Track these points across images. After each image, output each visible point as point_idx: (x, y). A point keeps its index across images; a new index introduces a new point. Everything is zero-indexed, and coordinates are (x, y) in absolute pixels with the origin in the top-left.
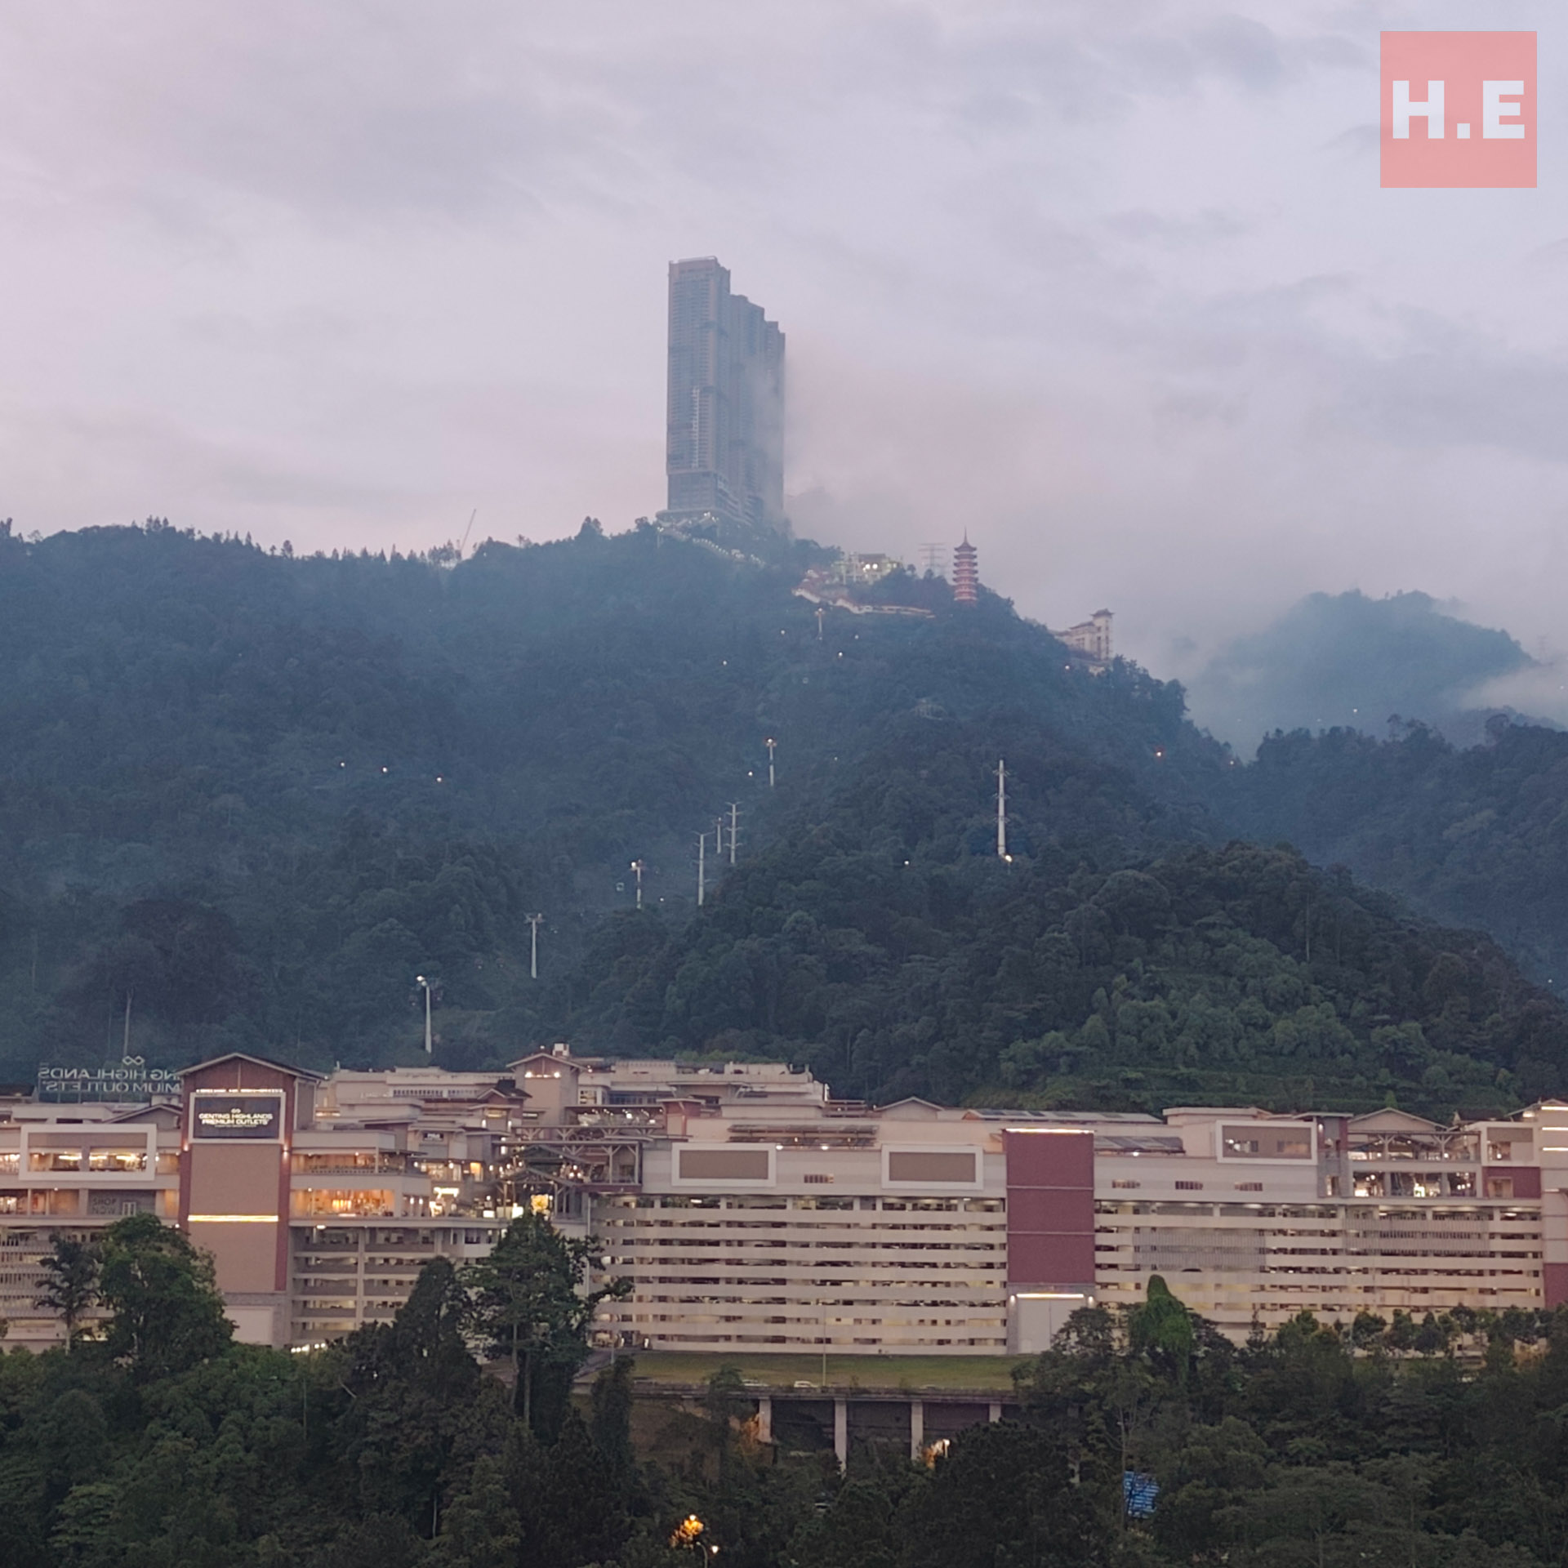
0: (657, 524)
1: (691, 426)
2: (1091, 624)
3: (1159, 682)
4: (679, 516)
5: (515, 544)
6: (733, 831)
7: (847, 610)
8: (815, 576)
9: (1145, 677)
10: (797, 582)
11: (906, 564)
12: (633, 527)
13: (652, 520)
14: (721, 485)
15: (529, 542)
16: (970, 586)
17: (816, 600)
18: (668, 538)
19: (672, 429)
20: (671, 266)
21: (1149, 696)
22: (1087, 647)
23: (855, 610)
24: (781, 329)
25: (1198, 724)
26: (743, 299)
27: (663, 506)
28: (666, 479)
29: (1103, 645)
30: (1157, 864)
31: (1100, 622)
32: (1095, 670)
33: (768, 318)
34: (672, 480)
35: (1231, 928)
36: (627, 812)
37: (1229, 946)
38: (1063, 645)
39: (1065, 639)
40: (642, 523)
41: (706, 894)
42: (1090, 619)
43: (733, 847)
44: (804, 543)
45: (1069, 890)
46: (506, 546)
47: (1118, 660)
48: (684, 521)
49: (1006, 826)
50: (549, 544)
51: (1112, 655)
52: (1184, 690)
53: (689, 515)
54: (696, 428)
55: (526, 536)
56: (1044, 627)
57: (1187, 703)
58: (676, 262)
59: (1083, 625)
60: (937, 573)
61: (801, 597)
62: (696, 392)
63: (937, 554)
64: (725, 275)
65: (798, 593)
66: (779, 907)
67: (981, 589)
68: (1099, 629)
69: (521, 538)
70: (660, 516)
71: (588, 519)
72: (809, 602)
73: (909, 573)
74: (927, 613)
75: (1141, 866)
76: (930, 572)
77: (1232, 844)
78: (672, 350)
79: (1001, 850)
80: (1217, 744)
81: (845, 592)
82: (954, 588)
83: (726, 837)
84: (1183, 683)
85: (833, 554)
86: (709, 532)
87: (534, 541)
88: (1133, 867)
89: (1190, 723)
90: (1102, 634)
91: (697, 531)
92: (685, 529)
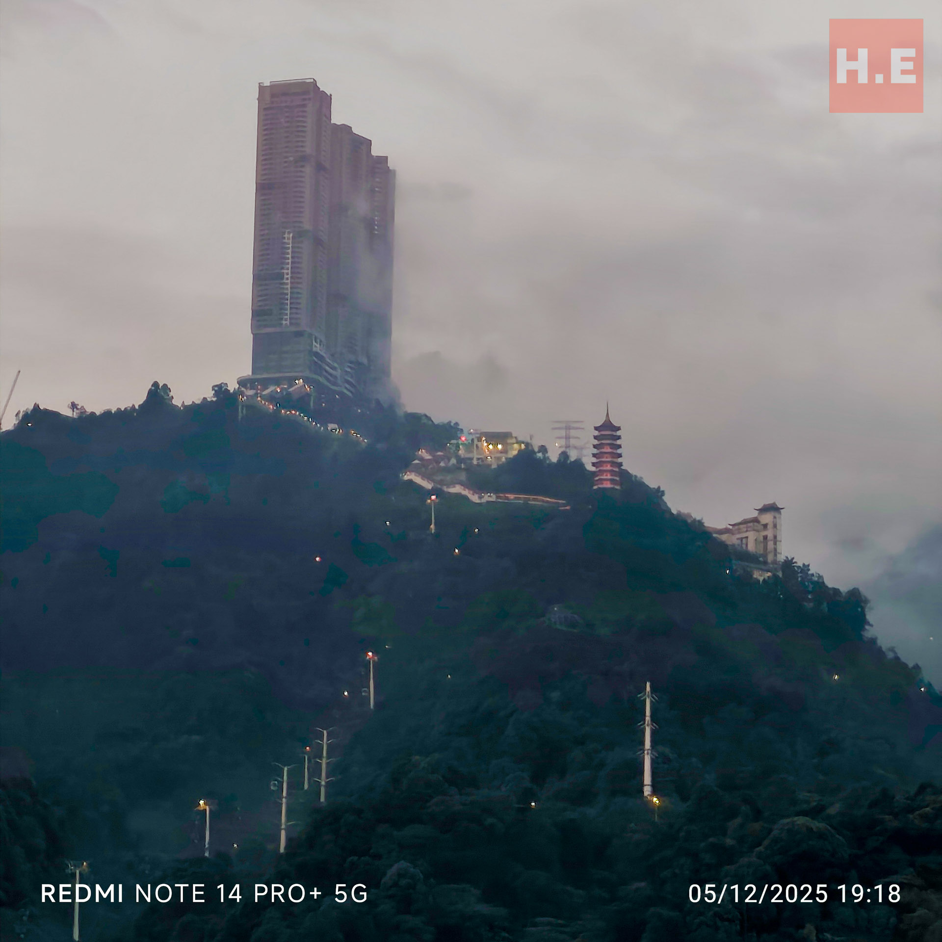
0: (237, 393)
1: (281, 276)
2: (756, 520)
3: (836, 591)
4: (265, 383)
6: (324, 762)
7: (465, 498)
8: (428, 457)
9: (820, 585)
10: (406, 465)
11: (536, 445)
12: (210, 395)
13: (233, 387)
14: (317, 347)
15: (83, 411)
16: (612, 472)
17: (427, 485)
18: (251, 407)
19: (258, 278)
20: (262, 88)
21: (825, 606)
22: (751, 547)
23: (475, 498)
25: (884, 643)
26: (347, 129)
28: (251, 337)
29: (770, 545)
30: (832, 811)
31: (767, 518)
32: (760, 576)
34: (258, 340)
35: (921, 888)
36: (196, 738)
37: (921, 912)
38: (723, 545)
39: (724, 537)
40: (220, 390)
41: (289, 840)
42: (755, 514)
43: (323, 783)
44: (415, 418)
45: (729, 842)
46: (56, 415)
47: (788, 564)
48: (271, 388)
49: (653, 762)
50: (107, 414)
51: (781, 558)
52: (866, 601)
53: (277, 382)
54: (287, 280)
55: (80, 403)
56: (700, 523)
57: (870, 617)
58: (267, 84)
59: (745, 522)
60: (573, 456)
61: (411, 481)
62: (289, 237)
64: (325, 100)
65: (406, 478)
66: (377, 857)
67: (625, 476)
68: (765, 526)
69: (74, 406)
70: (242, 382)
71: (156, 384)
72: (420, 488)
73: (540, 455)
74: (563, 505)
75: (816, 812)
76: (564, 455)
77: (922, 788)
78: (264, 188)
79: (647, 791)
80: (905, 666)
81: (463, 476)
82: (594, 474)
83: (316, 771)
84: (865, 592)
85: (451, 431)
86: (300, 403)
87: (89, 410)
88: (804, 813)
89: (873, 641)
90: (769, 533)
91: (284, 401)
92: (271, 398)
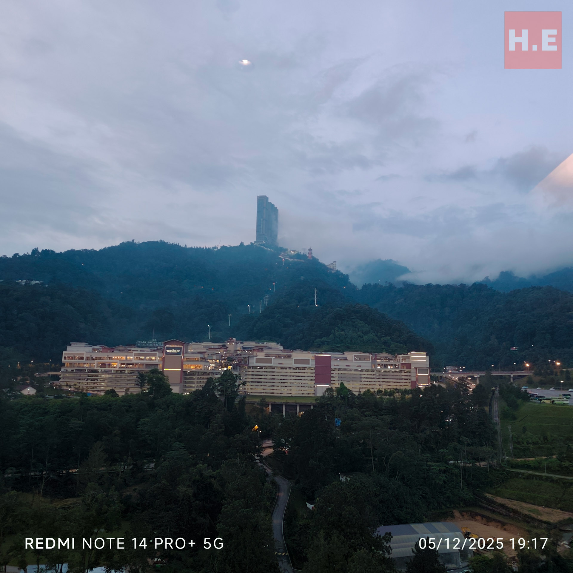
0: (254, 243)
1: (261, 226)
2: (332, 264)
3: (344, 275)
4: (258, 242)
5: (228, 246)
6: (267, 300)
7: (289, 260)
8: (283, 254)
9: (342, 274)
10: (280, 255)
11: (299, 252)
12: (250, 244)
13: (253, 242)
14: (266, 237)
15: (230, 246)
16: (311, 256)
17: (283, 258)
18: (256, 246)
19: (257, 226)
20: (258, 196)
21: (342, 277)
22: (332, 268)
23: (290, 260)
24: (278, 208)
25: (351, 282)
26: (271, 203)
27: (255, 240)
28: (256, 235)
29: (335, 267)
30: (343, 307)
31: (334, 263)
32: (333, 272)
33: (275, 206)
34: (257, 235)
35: (356, 319)
36: (247, 296)
37: (356, 322)
38: (327, 267)
39: (328, 266)
40: (251, 243)
41: (262, 311)
42: (332, 263)
43: (267, 302)
44: (281, 248)
45: (328, 312)
46: (226, 247)
47: (337, 270)
48: (259, 243)
49: (317, 300)
50: (234, 247)
51: (336, 269)
52: (349, 276)
53: (260, 242)
54: (262, 226)
55: (230, 245)
56: (324, 264)
57: (349, 278)
58: (259, 196)
59: (331, 264)
60: (305, 254)
61: (280, 257)
62: (262, 220)
63: (305, 250)
64: (268, 198)
65: (280, 256)
66: (275, 314)
67: (313, 257)
68: (334, 265)
69: (229, 245)
70: (255, 242)
71: (241, 242)
72: (282, 258)
73: (300, 253)
74: (303, 261)
75: (340, 308)
76: (304, 254)
77: (357, 304)
78: (258, 212)
79: (316, 304)
80: (354, 286)
81: (288, 257)
82: (308, 256)
83: (266, 301)
84: (349, 275)
85: (286, 250)
86: (264, 245)
87: (231, 246)
88: (339, 308)
89: (350, 282)
90: (334, 266)
91: (261, 245)
92: (259, 244)
